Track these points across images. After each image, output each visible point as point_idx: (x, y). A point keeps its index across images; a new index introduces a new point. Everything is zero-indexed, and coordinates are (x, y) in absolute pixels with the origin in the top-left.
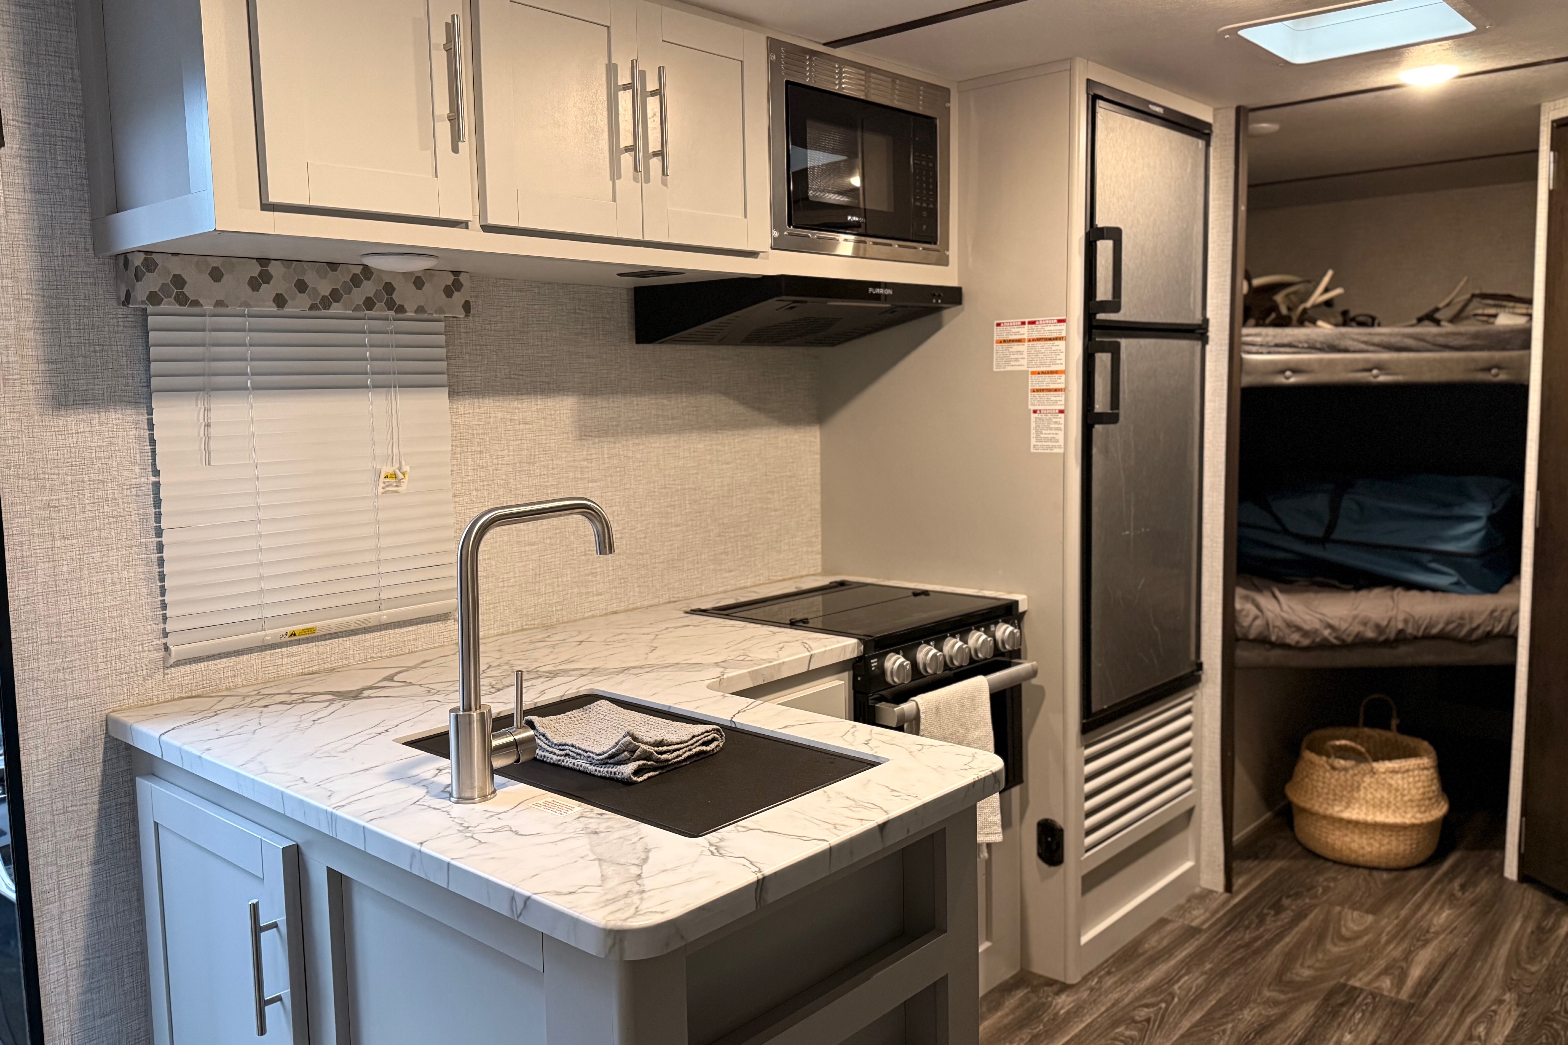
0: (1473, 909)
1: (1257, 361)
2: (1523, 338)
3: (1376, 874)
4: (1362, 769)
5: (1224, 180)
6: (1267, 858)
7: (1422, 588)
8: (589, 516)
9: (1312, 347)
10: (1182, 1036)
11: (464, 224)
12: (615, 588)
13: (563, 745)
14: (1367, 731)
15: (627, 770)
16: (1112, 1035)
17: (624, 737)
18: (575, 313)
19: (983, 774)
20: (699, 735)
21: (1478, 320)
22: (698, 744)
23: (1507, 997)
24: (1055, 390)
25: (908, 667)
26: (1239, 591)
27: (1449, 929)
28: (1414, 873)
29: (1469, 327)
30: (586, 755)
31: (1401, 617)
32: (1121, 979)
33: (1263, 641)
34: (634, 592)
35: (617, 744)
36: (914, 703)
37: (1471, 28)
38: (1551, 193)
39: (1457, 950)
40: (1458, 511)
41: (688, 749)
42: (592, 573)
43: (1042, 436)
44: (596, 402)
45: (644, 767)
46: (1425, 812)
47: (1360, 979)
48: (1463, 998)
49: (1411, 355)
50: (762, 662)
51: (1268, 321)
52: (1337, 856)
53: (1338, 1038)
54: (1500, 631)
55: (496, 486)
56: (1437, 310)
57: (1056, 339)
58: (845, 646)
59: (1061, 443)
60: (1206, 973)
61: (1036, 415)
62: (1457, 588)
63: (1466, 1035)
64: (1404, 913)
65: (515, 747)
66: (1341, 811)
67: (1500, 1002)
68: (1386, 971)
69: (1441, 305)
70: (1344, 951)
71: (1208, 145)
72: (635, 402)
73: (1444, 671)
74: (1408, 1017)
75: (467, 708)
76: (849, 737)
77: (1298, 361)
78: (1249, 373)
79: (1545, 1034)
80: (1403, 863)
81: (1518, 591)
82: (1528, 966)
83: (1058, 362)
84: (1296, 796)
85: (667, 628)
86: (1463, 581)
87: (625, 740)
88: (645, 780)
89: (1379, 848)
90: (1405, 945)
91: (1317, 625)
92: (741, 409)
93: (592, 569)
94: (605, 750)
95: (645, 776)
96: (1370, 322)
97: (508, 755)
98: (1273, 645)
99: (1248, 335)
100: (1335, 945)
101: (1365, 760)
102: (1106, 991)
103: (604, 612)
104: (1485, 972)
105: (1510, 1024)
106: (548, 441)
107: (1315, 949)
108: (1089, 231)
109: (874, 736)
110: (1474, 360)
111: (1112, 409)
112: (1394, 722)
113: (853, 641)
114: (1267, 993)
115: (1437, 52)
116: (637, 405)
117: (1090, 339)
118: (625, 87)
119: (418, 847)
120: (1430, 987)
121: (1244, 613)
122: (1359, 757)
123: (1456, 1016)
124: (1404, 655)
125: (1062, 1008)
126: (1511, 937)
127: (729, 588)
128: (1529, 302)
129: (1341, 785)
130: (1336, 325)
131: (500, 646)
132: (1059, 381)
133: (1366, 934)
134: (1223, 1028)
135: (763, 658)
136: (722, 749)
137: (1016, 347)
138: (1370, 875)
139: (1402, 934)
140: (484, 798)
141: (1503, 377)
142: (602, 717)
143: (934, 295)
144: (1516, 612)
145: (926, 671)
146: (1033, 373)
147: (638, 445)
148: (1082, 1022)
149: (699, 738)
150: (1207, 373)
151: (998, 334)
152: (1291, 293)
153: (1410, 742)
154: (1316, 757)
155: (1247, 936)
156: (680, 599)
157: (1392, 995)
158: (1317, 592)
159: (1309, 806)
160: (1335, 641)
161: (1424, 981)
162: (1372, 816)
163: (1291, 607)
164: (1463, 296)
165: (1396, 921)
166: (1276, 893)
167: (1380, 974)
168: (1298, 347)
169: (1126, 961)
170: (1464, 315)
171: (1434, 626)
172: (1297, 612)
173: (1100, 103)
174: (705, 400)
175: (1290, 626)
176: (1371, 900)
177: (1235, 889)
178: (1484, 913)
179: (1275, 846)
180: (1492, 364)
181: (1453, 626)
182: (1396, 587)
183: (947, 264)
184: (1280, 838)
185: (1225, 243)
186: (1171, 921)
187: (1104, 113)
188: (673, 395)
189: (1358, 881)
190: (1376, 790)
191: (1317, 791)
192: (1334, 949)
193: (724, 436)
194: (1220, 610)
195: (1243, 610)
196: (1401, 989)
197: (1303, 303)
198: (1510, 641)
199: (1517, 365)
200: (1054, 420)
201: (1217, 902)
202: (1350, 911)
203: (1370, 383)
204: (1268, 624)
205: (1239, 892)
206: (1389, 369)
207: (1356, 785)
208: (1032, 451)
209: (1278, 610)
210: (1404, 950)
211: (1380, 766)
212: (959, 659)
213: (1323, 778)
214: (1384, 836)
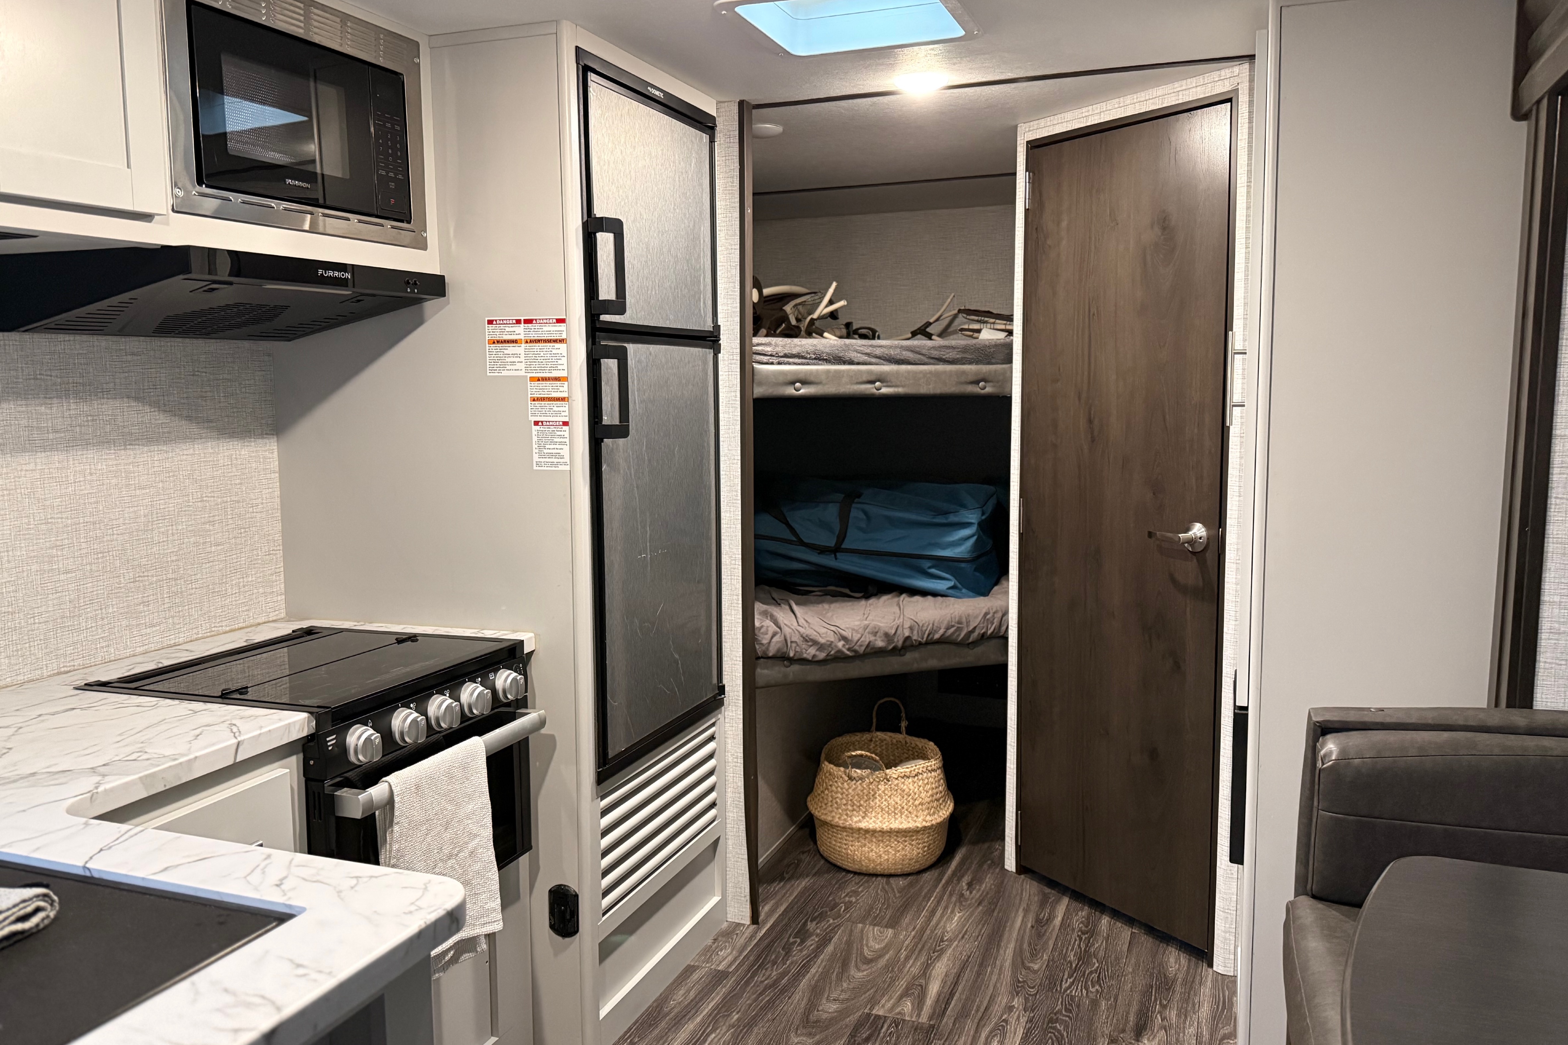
0: (981, 908)
1: (768, 371)
2: (1004, 353)
3: (893, 881)
4: (877, 777)
5: (730, 180)
6: (792, 877)
7: (924, 593)
9: (819, 358)
14: (880, 734)
21: (963, 334)
23: (1015, 1003)
24: (558, 399)
25: (377, 741)
26: (759, 607)
27: (961, 934)
28: (927, 876)
29: (958, 341)
31: (907, 625)
33: (782, 658)
36: (387, 784)
37: (961, 33)
38: (1027, 211)
39: (969, 957)
40: (952, 518)
43: (545, 451)
46: (934, 813)
47: (883, 1006)
48: (977, 1011)
49: (909, 367)
50: (163, 760)
51: (778, 332)
52: (855, 867)
54: (993, 633)
56: (929, 324)
57: (555, 341)
58: (289, 724)
59: (567, 459)
60: (733, 1026)
61: (537, 428)
62: (954, 592)
64: (919, 922)
66: (860, 821)
67: (1010, 1009)
68: (905, 994)
69: (931, 321)
70: (868, 975)
71: (712, 141)
76: (255, 876)
77: (806, 372)
78: (760, 384)
80: (917, 867)
81: (1007, 593)
82: (1031, 965)
83: (560, 367)
84: (819, 811)
85: (40, 715)
86: (959, 585)
89: (895, 854)
90: (923, 957)
91: (832, 637)
92: (162, 418)
96: (872, 334)
98: (792, 661)
99: (758, 345)
100: (859, 970)
101: (880, 769)
104: (994, 979)
105: (1020, 1032)
107: (840, 979)
108: (587, 220)
110: (964, 373)
111: (620, 422)
112: (904, 724)
113: (304, 715)
115: (929, 56)
117: (594, 343)
120: (948, 1003)
121: (763, 630)
122: (874, 766)
123: (972, 1033)
124: (912, 662)
126: (1015, 935)
127: (153, 647)
128: (1010, 318)
129: (858, 795)
130: (841, 337)
132: (561, 389)
133: (887, 952)
135: (167, 754)
136: (49, 923)
137: (511, 349)
138: (888, 883)
139: (920, 946)
141: (989, 390)
143: (408, 283)
144: (1006, 613)
145: (404, 740)
146: (532, 379)
150: (720, 383)
151: (491, 332)
152: (800, 304)
153: (918, 743)
154: (835, 768)
155: (775, 973)
156: (76, 668)
157: (913, 1019)
158: (832, 602)
159: (829, 818)
160: (848, 653)
161: (941, 998)
162: (887, 823)
163: (807, 621)
164: (950, 311)
165: (913, 933)
166: (800, 918)
167: (901, 997)
168: (806, 358)
169: (651, 1025)
170: (951, 329)
171: (936, 632)
172: (811, 626)
173: (592, 76)
174: (108, 408)
175: (806, 641)
176: (889, 913)
177: (761, 918)
178: (990, 912)
179: (800, 861)
180: (980, 377)
181: (952, 630)
182: (901, 594)
183: (424, 247)
184: (803, 853)
185: (733, 247)
186: (698, 967)
187: (597, 87)
188: (55, 401)
189: (877, 892)
190: (890, 797)
191: (836, 803)
192: (858, 974)
193: (138, 452)
194: (740, 629)
195: (762, 626)
196: (922, 1010)
197: (810, 314)
198: (1002, 641)
199: (1001, 378)
200: (559, 433)
201: (744, 936)
202: (871, 928)
203: (873, 395)
204: (786, 640)
205: (765, 922)
206: (890, 381)
207: (873, 793)
208: (535, 468)
209: (795, 624)
210: (923, 964)
211: (892, 772)
212: (448, 719)
213: (842, 789)
214: (899, 842)
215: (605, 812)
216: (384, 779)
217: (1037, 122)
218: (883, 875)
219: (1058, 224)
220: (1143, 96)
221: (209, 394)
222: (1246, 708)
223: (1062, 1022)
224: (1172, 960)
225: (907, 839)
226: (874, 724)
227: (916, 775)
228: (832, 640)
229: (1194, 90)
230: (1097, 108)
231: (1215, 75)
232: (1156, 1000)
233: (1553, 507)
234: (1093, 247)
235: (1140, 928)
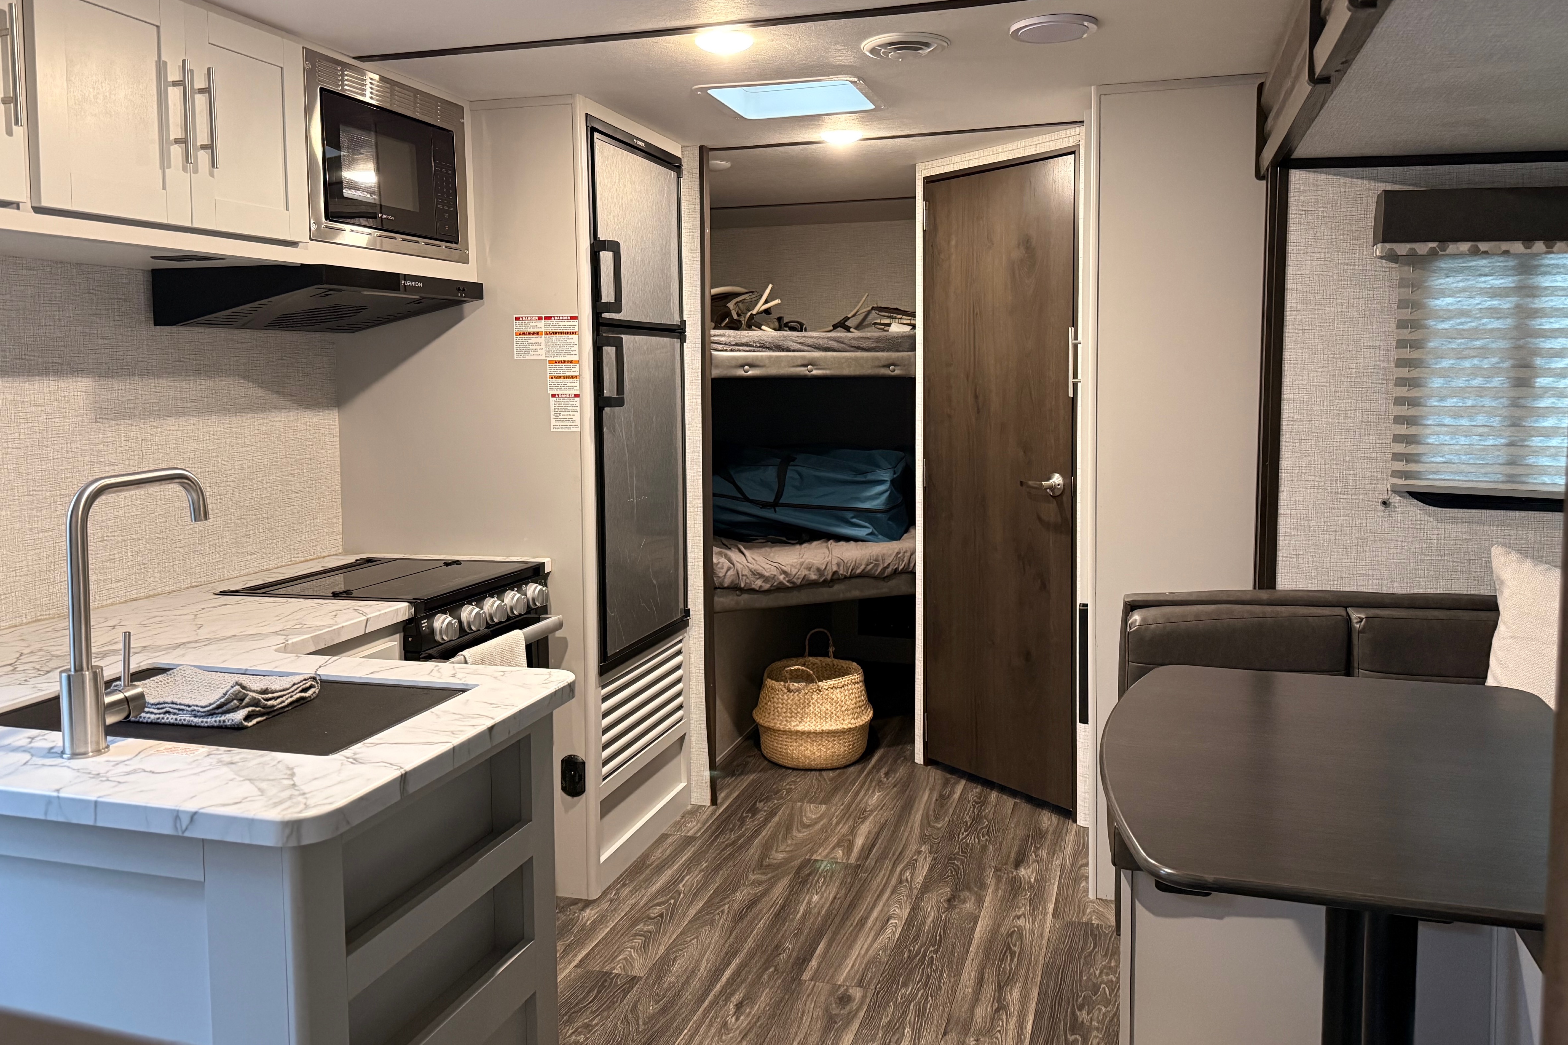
0: (895, 789)
1: (723, 357)
2: (909, 343)
3: (824, 773)
4: (811, 689)
5: (693, 206)
6: (742, 773)
7: (847, 539)
8: (186, 485)
9: (763, 346)
10: (690, 922)
11: (17, 205)
12: (135, 574)
13: (161, 704)
14: (812, 658)
15: (239, 716)
16: (633, 932)
17: (232, 687)
18: (89, 293)
19: (561, 685)
20: (299, 683)
21: (876, 328)
22: (298, 691)
23: (923, 848)
24: (572, 377)
25: (456, 624)
26: (716, 549)
27: (880, 806)
28: (852, 769)
29: (872, 333)
30: (189, 709)
31: (835, 562)
32: (634, 888)
33: (735, 588)
34: (155, 578)
35: (225, 694)
36: (464, 658)
37: (871, 106)
38: (924, 231)
39: (887, 821)
40: (870, 477)
41: (289, 695)
42: (110, 560)
43: (560, 417)
44: (112, 384)
45: (252, 713)
46: (857, 717)
47: (820, 854)
48: (893, 855)
49: (835, 354)
50: (322, 627)
51: (723, 325)
52: (794, 764)
53: (808, 900)
54: (903, 568)
55: (6, 470)
56: (847, 319)
57: (571, 333)
58: (395, 611)
59: (578, 423)
60: (703, 871)
61: (554, 399)
62: (871, 538)
63: (898, 880)
64: (847, 800)
65: (126, 703)
66: (797, 725)
67: (919, 852)
68: (838, 845)
69: (849, 315)
70: (807, 835)
71: (679, 177)
72: (153, 385)
73: (865, 604)
74: (857, 875)
75: (79, 669)
76: (435, 673)
77: (753, 357)
78: (717, 367)
79: (950, 869)
80: (843, 762)
81: (914, 537)
82: (935, 824)
83: (572, 353)
84: (761, 718)
85: (204, 608)
86: (875, 532)
87: (235, 689)
88: (254, 725)
89: (826, 752)
90: (850, 823)
91: (774, 572)
92: (260, 392)
93: (110, 555)
94: (212, 701)
95: (254, 721)
96: (800, 328)
97: (119, 712)
98: (743, 591)
99: (715, 336)
100: (799, 832)
101: (812, 682)
102: (623, 900)
103: (123, 599)
104: (906, 834)
105: (926, 867)
106: (62, 424)
107: (785, 838)
108: (594, 242)
109: (457, 670)
110: (877, 358)
111: (618, 394)
112: (831, 650)
113: (407, 604)
114: (752, 877)
115: (848, 121)
116: (155, 387)
117: (598, 334)
118: (175, 84)
119: (55, 794)
120: (870, 851)
121: (719, 566)
122: (809, 679)
123: (890, 868)
124: (839, 592)
125: (588, 920)
126: (922, 806)
127: (252, 570)
128: (913, 315)
129: (795, 704)
130: (775, 329)
131: (20, 636)
132: (573, 369)
133: (822, 820)
134: (721, 909)
135: (321, 624)
136: (318, 695)
137: (534, 339)
138: (820, 775)
139: (847, 815)
140: (98, 752)
141: (898, 372)
142: (189, 679)
143: (459, 290)
144: (913, 553)
145: (471, 628)
146: (550, 362)
147: (157, 427)
148: (606, 927)
149: (299, 685)
150: (686, 366)
151: (517, 326)
152: (740, 301)
153: (843, 665)
154: (776, 683)
155: (733, 836)
156: (202, 583)
157: (844, 861)
158: (772, 547)
159: (772, 725)
160: (788, 584)
161: (865, 847)
162: (819, 726)
163: (754, 559)
164: (865, 308)
165: (842, 807)
166: (750, 800)
167: (834, 848)
168: (753, 346)
169: (637, 873)
170: (866, 323)
171: (858, 568)
172: (758, 563)
173: (596, 135)
174: (224, 383)
175: (754, 574)
176: (822, 794)
177: (719, 801)
178: (903, 791)
179: (747, 763)
180: (890, 361)
181: (871, 566)
182: (829, 540)
183: (466, 261)
184: (750, 757)
185: (695, 259)
186: (671, 835)
187: (600, 143)
188: (192, 378)
189: (812, 781)
190: (822, 704)
191: (778, 712)
192: (799, 835)
193: (244, 419)
194: (702, 564)
195: (719, 563)
196: (850, 855)
197: (750, 311)
198: (910, 576)
199: (906, 363)
200: (571, 403)
201: (706, 814)
202: (808, 805)
203: (806, 375)
204: (738, 573)
205: (722, 803)
206: (819, 365)
207: (807, 702)
208: (552, 430)
209: (745, 561)
210: (850, 827)
211: (824, 684)
212: (498, 616)
213: (782, 700)
214: (829, 741)
215: (605, 699)
216: (460, 653)
217: (931, 162)
218: (815, 770)
219: (949, 242)
220: (1010, 146)
221: (292, 374)
222: (1086, 605)
223: (959, 860)
224: (1045, 819)
225: (836, 738)
226: (807, 650)
227: (843, 686)
228: (775, 573)
229: (1048, 144)
230: (976, 154)
231: (1063, 133)
232: (1032, 844)
233: (1284, 448)
234: (975, 261)
235: (1021, 799)
